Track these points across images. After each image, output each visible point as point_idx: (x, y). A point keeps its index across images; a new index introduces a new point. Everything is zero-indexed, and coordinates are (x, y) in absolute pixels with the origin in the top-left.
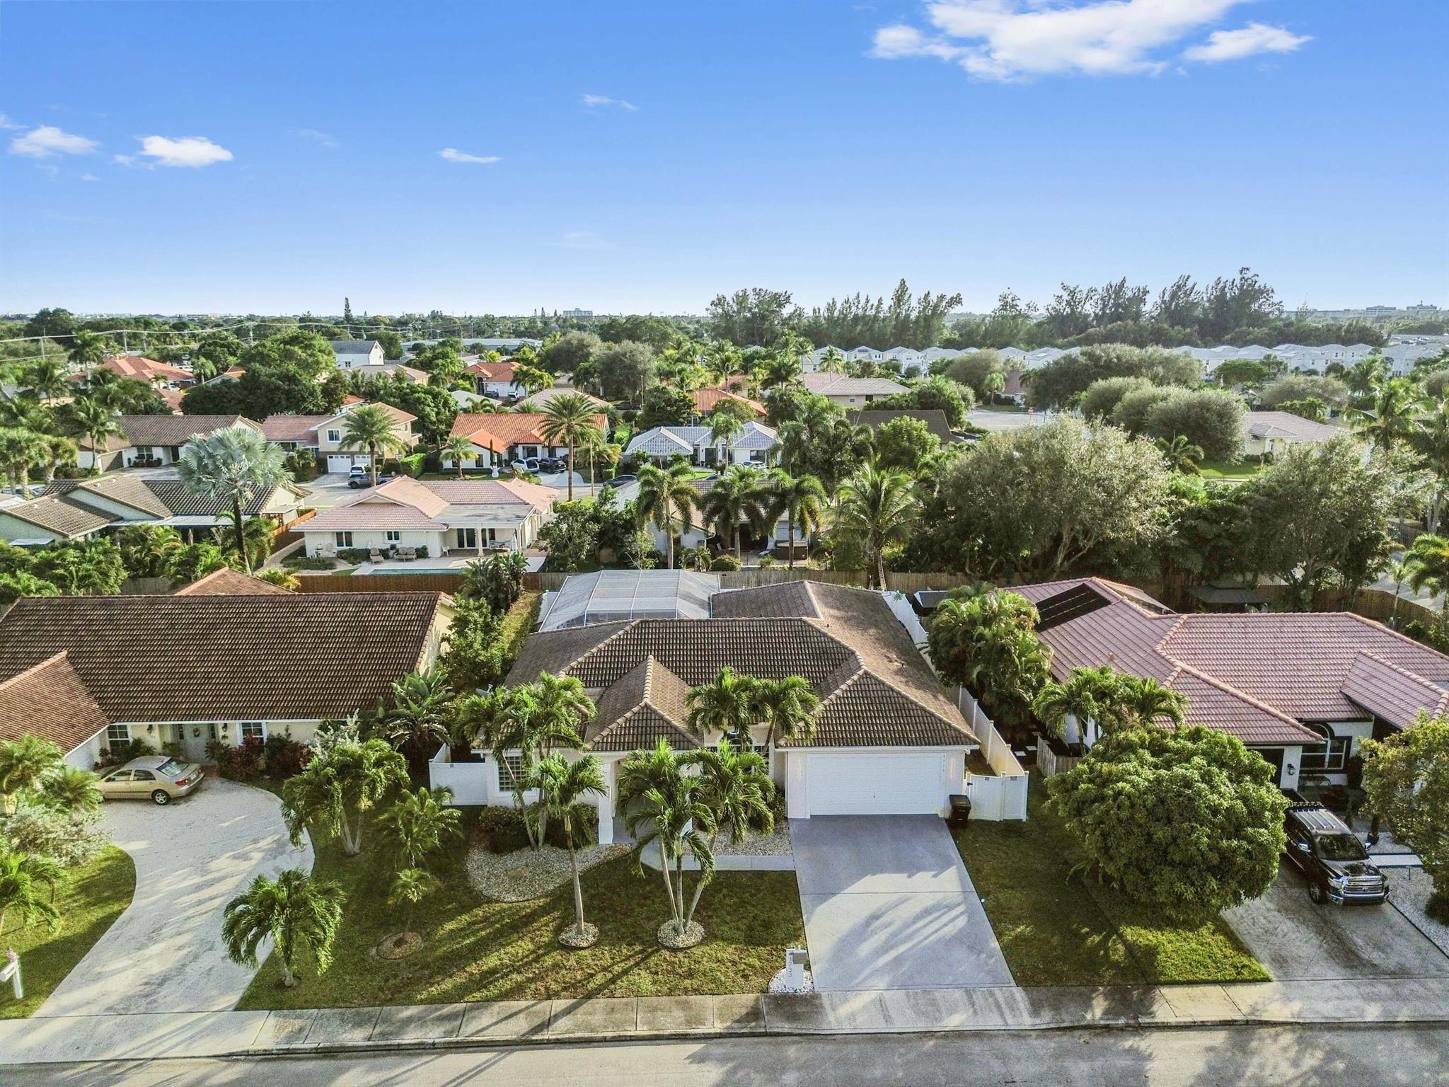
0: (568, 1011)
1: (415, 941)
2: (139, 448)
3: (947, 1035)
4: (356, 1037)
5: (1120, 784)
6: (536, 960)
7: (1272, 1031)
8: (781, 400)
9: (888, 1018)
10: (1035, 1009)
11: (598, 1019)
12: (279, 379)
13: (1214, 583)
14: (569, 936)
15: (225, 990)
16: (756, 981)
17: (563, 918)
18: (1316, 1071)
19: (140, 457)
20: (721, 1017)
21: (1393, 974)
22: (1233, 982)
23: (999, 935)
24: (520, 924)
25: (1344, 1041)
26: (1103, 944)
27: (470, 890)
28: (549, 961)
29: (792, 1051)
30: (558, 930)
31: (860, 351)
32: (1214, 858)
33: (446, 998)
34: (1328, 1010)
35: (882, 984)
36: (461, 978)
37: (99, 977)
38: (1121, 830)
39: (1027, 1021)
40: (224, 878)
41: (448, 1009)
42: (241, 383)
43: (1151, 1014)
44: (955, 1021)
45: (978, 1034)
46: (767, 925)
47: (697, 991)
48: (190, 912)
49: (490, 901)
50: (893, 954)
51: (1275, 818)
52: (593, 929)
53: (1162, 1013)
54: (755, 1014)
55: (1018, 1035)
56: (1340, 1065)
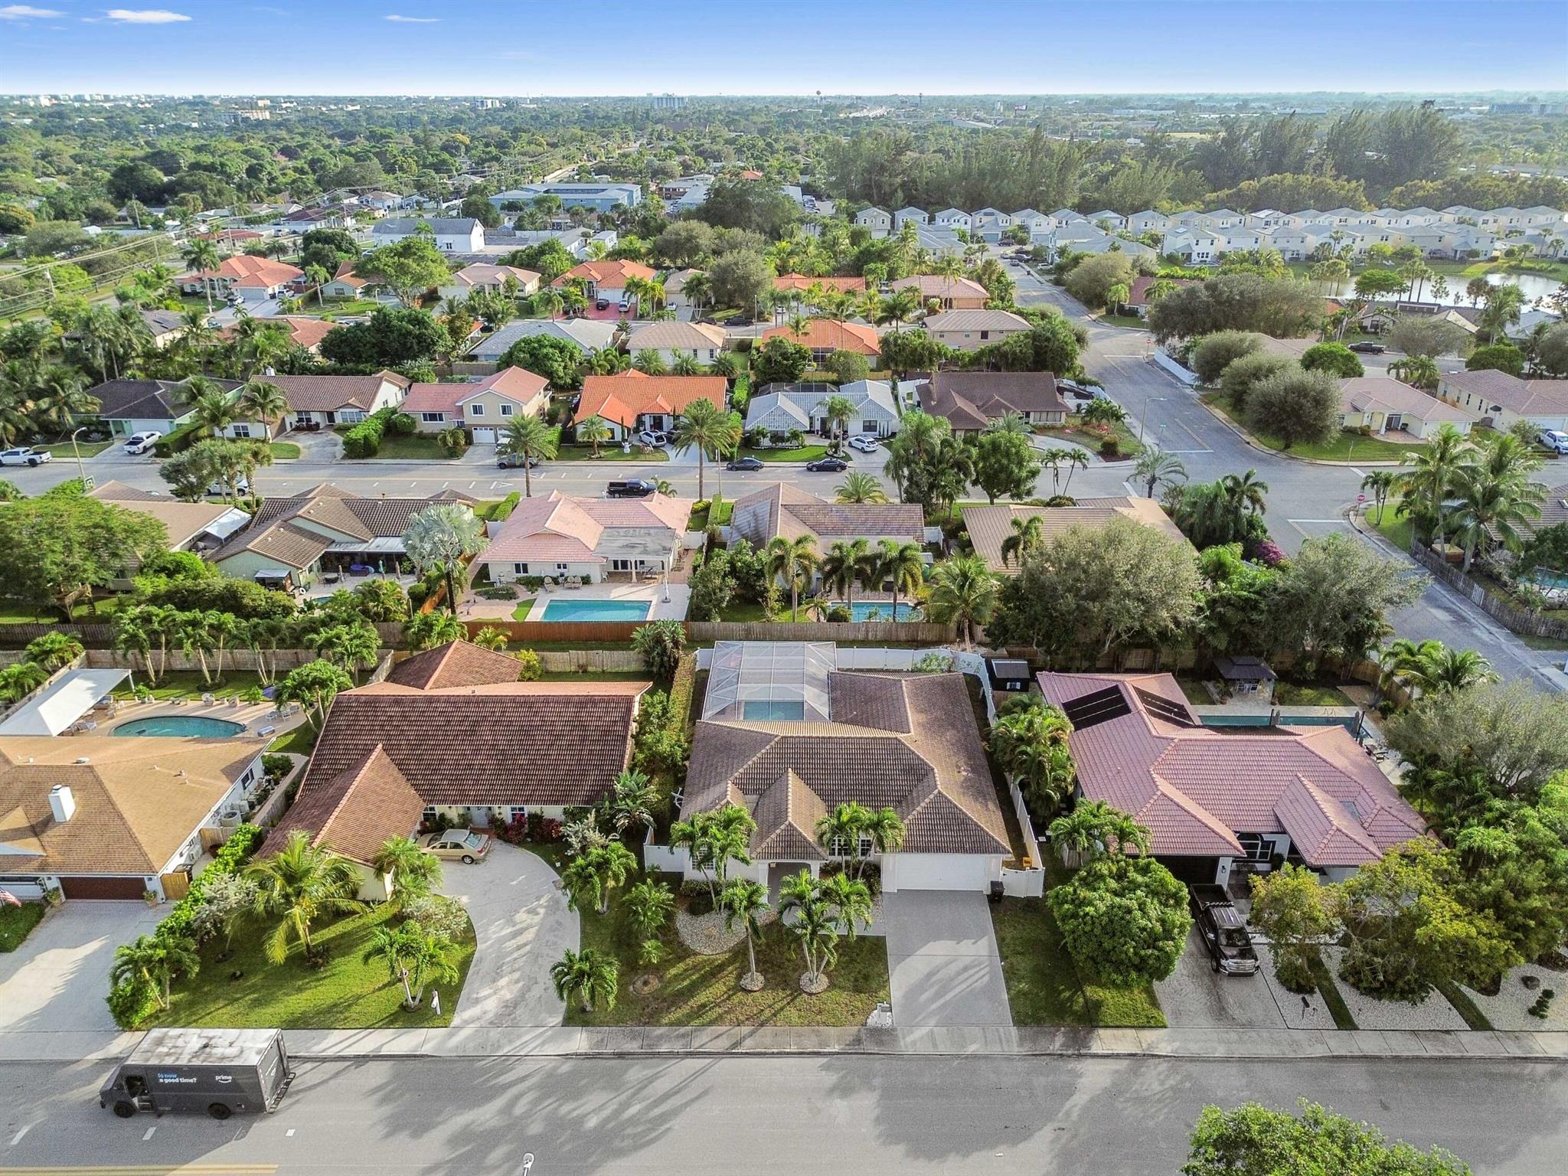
0: (751, 1034)
1: (655, 983)
2: (299, 412)
3: (967, 1057)
4: (633, 1046)
5: (1087, 909)
6: (728, 998)
7: (1157, 1061)
8: (896, 345)
9: (935, 1045)
10: (1022, 1040)
11: (768, 1041)
12: (409, 322)
13: (1235, 659)
14: (745, 982)
15: (551, 1012)
16: (860, 1018)
17: (742, 968)
18: (1172, 1088)
19: (300, 420)
20: (839, 1042)
21: (1243, 1026)
22: (1143, 1027)
23: (1009, 989)
24: (715, 972)
25: (1194, 1069)
26: (1070, 999)
27: (681, 944)
28: (736, 999)
29: (877, 1065)
30: (739, 977)
31: (986, 214)
32: (1136, 961)
33: (679, 1023)
34: (1194, 1048)
35: (933, 1022)
36: (686, 1009)
37: (477, 1001)
38: (1084, 939)
39: (1015, 1049)
40: (526, 929)
41: (683, 1030)
42: (373, 325)
43: (1089, 1048)
44: (971, 1049)
45: (986, 1057)
46: (866, 978)
47: (825, 1024)
48: (515, 955)
49: (695, 954)
50: (942, 1001)
51: (1181, 932)
52: (761, 978)
53: (1096, 1047)
54: (858, 1041)
55: (1009, 1058)
56: (1188, 1085)
